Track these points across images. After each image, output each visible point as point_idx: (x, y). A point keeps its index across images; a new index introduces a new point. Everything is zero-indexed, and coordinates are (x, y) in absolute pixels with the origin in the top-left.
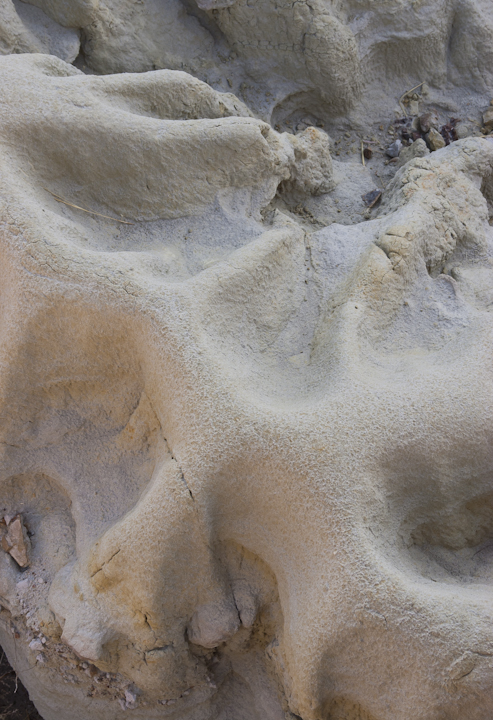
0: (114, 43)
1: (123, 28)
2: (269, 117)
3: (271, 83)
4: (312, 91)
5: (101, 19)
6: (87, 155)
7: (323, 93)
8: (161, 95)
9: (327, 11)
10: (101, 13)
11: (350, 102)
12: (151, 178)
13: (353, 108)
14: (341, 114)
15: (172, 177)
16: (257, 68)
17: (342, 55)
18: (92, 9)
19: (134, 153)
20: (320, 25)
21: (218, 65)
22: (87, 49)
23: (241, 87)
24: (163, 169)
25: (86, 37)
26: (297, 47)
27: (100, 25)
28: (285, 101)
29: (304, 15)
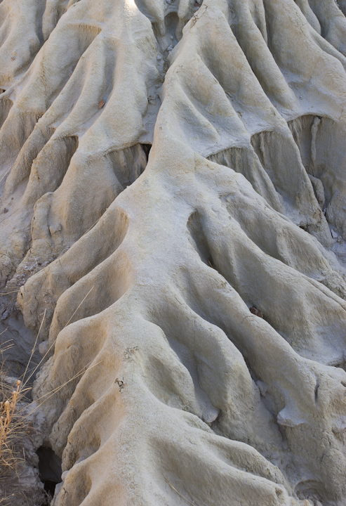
0: (233, 422)
1: (239, 417)
2: (294, 486)
3: (302, 470)
4: (321, 483)
5: (230, 409)
6: (186, 466)
7: (326, 486)
8: (237, 454)
9: (338, 448)
10: (231, 407)
11: (339, 497)
12: (213, 490)
13: (340, 500)
14: (333, 500)
15: (223, 494)
16: (297, 460)
17: (340, 472)
18: (227, 403)
19: (208, 475)
20: (332, 453)
21: (279, 451)
22: (220, 420)
23: (287, 466)
24: (220, 489)
25: (221, 414)
26: (319, 459)
27: (229, 411)
28: (306, 482)
29: (326, 445)
